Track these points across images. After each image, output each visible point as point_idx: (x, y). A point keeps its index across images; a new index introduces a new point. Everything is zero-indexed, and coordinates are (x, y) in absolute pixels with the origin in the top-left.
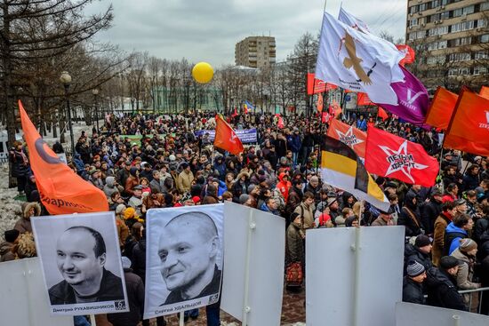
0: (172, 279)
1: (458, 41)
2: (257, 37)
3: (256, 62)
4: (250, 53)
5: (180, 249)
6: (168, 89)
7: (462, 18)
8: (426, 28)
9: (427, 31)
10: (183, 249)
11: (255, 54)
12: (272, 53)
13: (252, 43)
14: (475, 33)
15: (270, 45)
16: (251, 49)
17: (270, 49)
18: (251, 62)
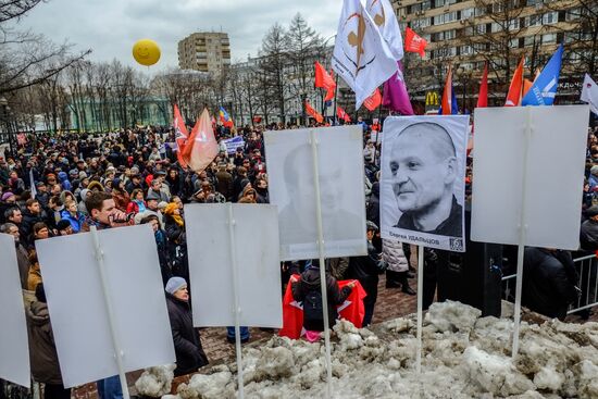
0: (404, 198)
1: (442, 35)
2: (204, 34)
3: (206, 65)
4: (198, 54)
5: (411, 165)
6: (98, 101)
7: (444, 9)
8: (408, 20)
9: (409, 24)
10: (413, 165)
11: (204, 54)
12: (226, 54)
13: (200, 40)
14: (459, 26)
15: (223, 44)
16: (198, 48)
17: (223, 48)
18: (199, 65)
